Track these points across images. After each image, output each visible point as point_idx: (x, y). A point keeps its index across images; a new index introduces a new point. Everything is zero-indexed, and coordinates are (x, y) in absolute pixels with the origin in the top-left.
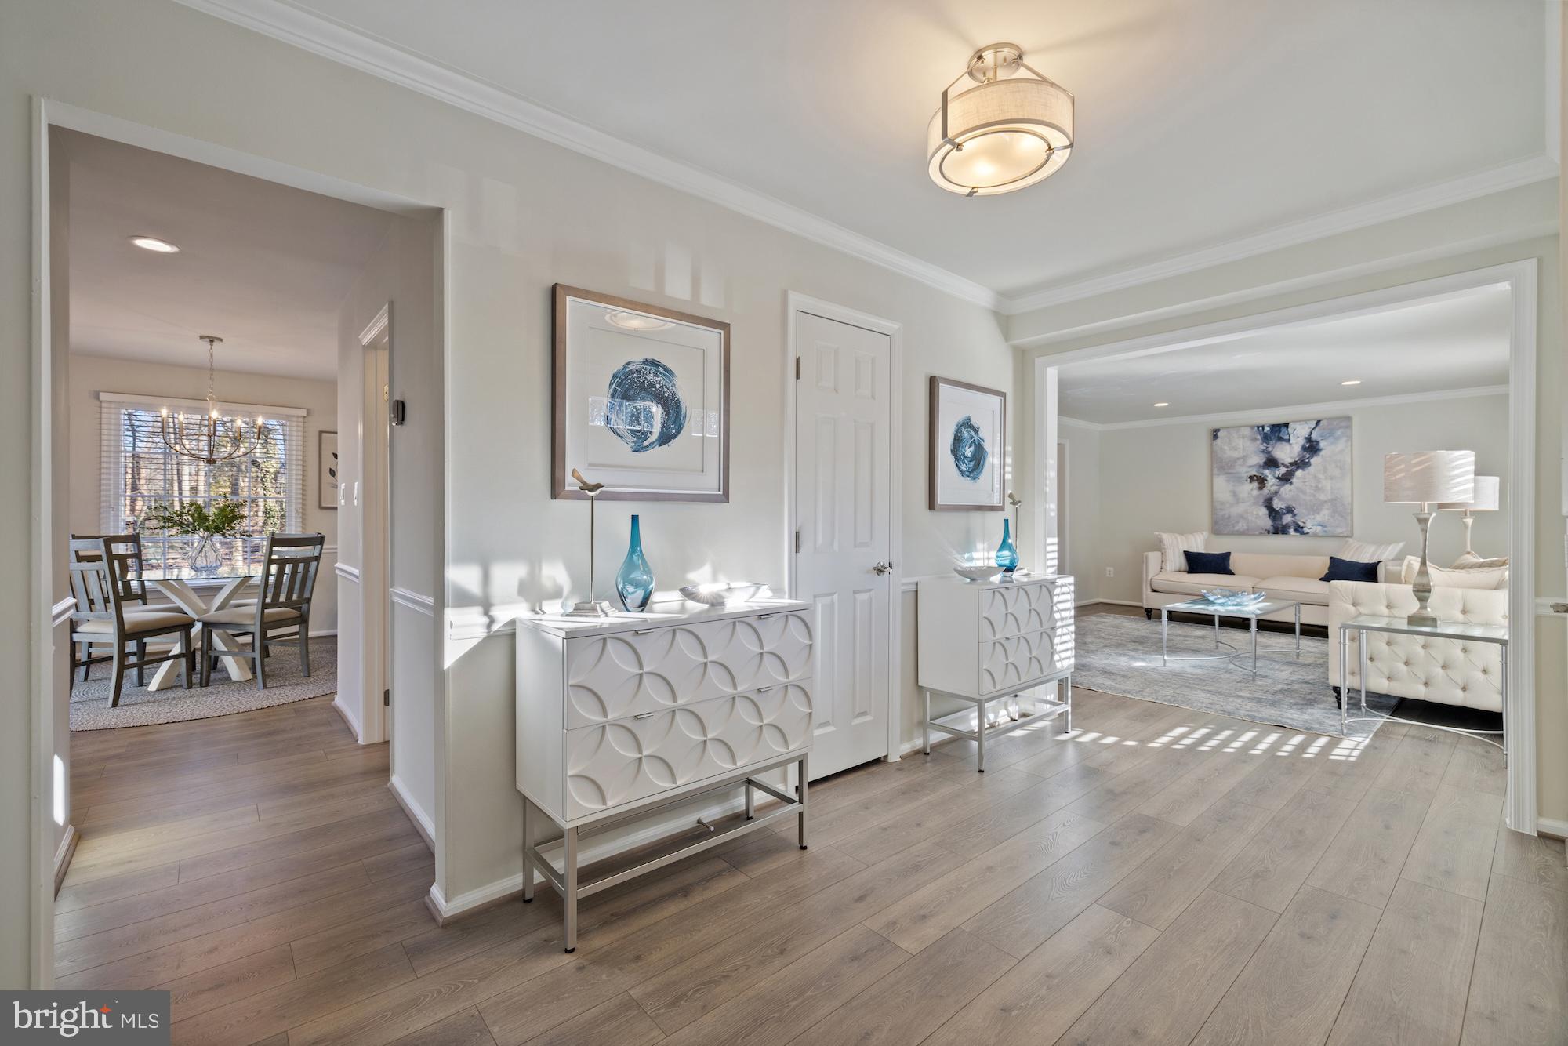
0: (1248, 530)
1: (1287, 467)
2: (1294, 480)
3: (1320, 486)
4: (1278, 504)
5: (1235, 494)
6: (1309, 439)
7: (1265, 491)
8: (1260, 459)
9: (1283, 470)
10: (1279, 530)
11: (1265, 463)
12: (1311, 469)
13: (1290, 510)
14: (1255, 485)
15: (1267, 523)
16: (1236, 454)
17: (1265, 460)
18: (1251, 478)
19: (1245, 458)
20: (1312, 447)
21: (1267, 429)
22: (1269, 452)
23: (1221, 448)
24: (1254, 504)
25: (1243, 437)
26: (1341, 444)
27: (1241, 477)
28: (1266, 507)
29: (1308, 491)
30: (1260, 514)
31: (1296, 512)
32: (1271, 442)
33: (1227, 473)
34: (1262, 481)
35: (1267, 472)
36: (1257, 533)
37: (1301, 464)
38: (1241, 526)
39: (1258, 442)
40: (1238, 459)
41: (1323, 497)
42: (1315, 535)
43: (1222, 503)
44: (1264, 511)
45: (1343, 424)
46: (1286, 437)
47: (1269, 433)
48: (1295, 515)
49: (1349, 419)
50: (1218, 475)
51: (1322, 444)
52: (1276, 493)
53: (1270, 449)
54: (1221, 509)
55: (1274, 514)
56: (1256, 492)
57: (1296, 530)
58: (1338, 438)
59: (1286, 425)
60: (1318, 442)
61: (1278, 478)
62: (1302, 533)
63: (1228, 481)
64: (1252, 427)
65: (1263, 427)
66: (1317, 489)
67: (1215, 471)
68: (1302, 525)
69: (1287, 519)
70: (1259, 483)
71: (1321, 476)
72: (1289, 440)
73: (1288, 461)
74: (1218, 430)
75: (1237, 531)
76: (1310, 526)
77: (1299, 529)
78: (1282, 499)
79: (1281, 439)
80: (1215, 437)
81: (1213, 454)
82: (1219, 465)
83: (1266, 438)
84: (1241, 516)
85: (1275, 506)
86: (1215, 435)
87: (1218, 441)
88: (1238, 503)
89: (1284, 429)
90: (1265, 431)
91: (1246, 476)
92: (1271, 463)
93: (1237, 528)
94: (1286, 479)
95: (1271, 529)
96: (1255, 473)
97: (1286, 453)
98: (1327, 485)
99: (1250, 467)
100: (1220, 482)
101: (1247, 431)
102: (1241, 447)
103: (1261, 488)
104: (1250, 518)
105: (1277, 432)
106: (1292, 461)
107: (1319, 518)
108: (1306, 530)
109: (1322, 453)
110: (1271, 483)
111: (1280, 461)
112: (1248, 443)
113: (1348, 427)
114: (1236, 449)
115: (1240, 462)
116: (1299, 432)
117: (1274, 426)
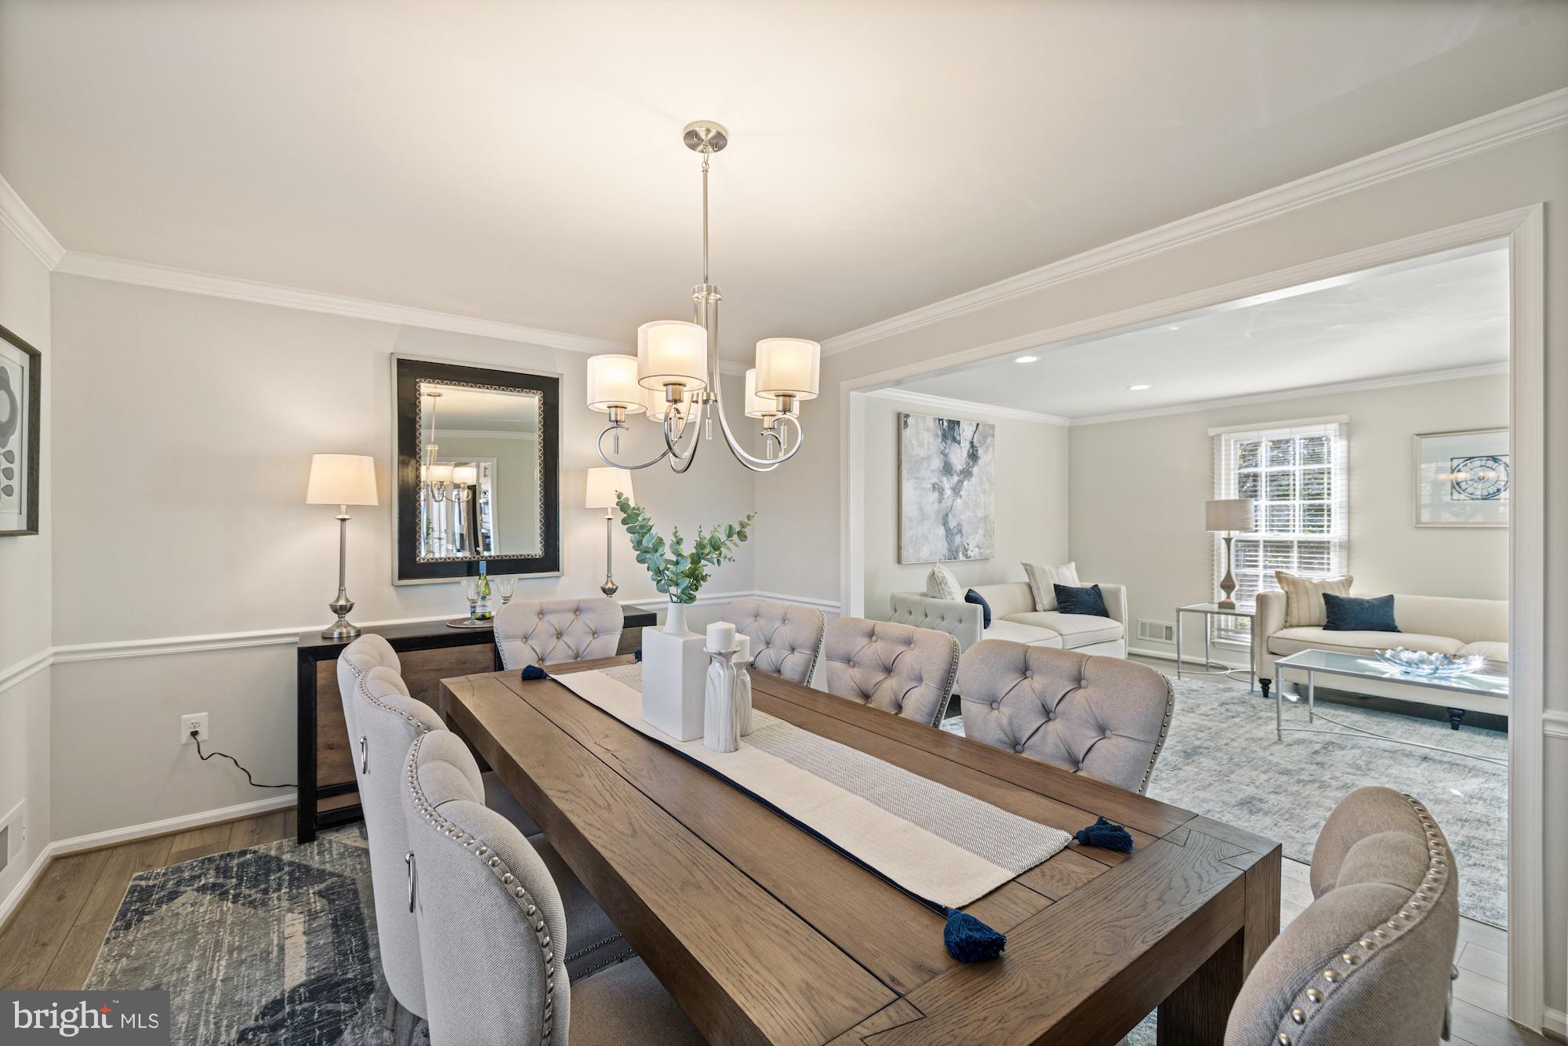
0: (931, 557)
1: (958, 475)
2: (961, 492)
3: (978, 500)
4: (952, 522)
5: (921, 508)
6: (971, 444)
7: (944, 504)
8: (938, 462)
9: (955, 479)
10: (951, 555)
11: (944, 468)
12: (972, 480)
13: (959, 529)
14: (936, 495)
15: (943, 546)
16: (924, 453)
17: (943, 464)
18: (933, 486)
19: (929, 458)
20: (973, 454)
21: (946, 424)
22: (945, 455)
23: (911, 442)
24: (936, 521)
25: (928, 431)
26: (989, 456)
27: (926, 485)
28: (943, 525)
29: (970, 505)
30: (940, 534)
31: (962, 531)
32: (949, 442)
33: (914, 478)
34: (941, 491)
35: (945, 480)
36: (936, 560)
37: (964, 473)
38: (926, 552)
39: (938, 440)
40: (924, 459)
41: (979, 513)
42: (973, 559)
43: (912, 521)
44: (942, 531)
45: (990, 432)
46: (958, 438)
47: (947, 429)
48: (961, 536)
49: (993, 426)
50: (908, 479)
51: (979, 452)
52: (951, 507)
53: (947, 450)
54: (912, 529)
55: (950, 534)
56: (937, 506)
57: (961, 554)
58: (987, 448)
59: (958, 423)
60: (976, 449)
61: (950, 489)
62: (965, 557)
63: (916, 489)
64: (935, 419)
65: (942, 420)
66: (976, 504)
67: (903, 474)
68: (967, 547)
69: (957, 540)
71: (977, 489)
72: (959, 443)
73: (959, 467)
74: (907, 416)
75: (923, 559)
76: (971, 548)
77: (963, 552)
78: (955, 516)
79: (954, 439)
80: (904, 424)
82: (908, 465)
83: (945, 436)
84: (925, 539)
85: (949, 525)
86: (902, 420)
87: (906, 431)
88: (923, 520)
89: (956, 428)
90: (944, 427)
91: (929, 483)
92: (948, 468)
93: (923, 556)
94: (956, 490)
95: (946, 554)
96: (936, 480)
97: (958, 458)
98: (981, 499)
99: (932, 471)
100: (911, 489)
101: (931, 423)
102: (926, 443)
103: (941, 501)
104: (932, 540)
105: (950, 430)
107: (975, 538)
108: (967, 553)
109: (978, 462)
110: (947, 495)
111: (954, 468)
112: (932, 440)
113: (993, 436)
114: (921, 445)
115: (925, 464)
116: (966, 432)
117: (950, 421)
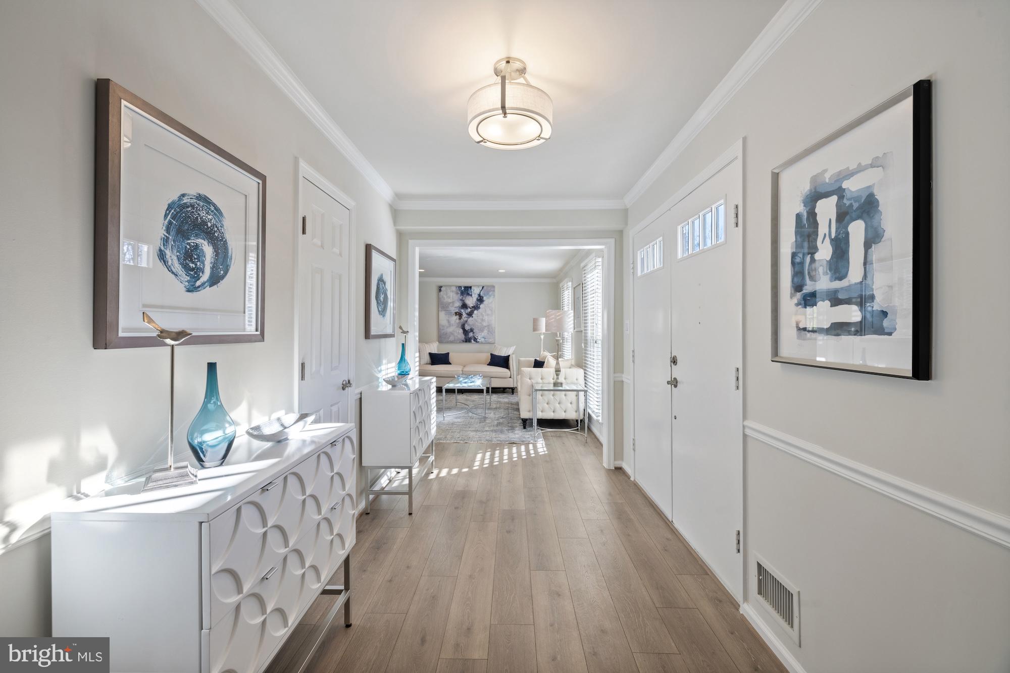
0: (454, 340)
1: (471, 309)
2: (473, 315)
3: (484, 319)
4: (467, 327)
5: (449, 321)
6: (479, 295)
7: (462, 320)
8: (458, 304)
9: (469, 310)
10: (467, 340)
11: (462, 306)
12: (480, 310)
13: (472, 330)
14: (458, 317)
15: (462, 337)
16: (450, 301)
17: (461, 304)
18: (456, 313)
19: (453, 302)
20: (480, 300)
21: (463, 288)
22: (463, 301)
23: (443, 297)
24: (457, 327)
25: (453, 292)
26: (491, 299)
27: (451, 313)
28: (462, 328)
29: (479, 321)
30: (460, 332)
31: (474, 331)
32: (465, 295)
33: (445, 310)
34: (460, 315)
35: (462, 311)
36: (458, 342)
37: (476, 307)
38: (451, 338)
39: (459, 295)
40: (450, 303)
41: (485, 324)
42: (482, 343)
43: (443, 326)
44: (461, 331)
45: (492, 289)
46: (471, 294)
47: (464, 291)
48: (474, 333)
49: (494, 287)
50: (442, 311)
51: (485, 298)
52: (466, 321)
53: (464, 299)
54: (443, 329)
55: (466, 332)
56: (458, 321)
57: (474, 340)
58: (490, 296)
59: (471, 287)
60: (483, 297)
61: (467, 314)
62: (477, 342)
63: (446, 314)
64: (456, 287)
65: (461, 287)
66: (483, 320)
67: (440, 309)
68: (476, 338)
69: (471, 335)
70: (459, 316)
71: (484, 314)
72: (471, 295)
73: (471, 305)
74: (441, 287)
75: (450, 341)
76: (480, 339)
77: (475, 340)
78: (469, 325)
79: (468, 294)
80: (440, 290)
81: (439, 299)
82: (442, 306)
83: (462, 293)
84: (452, 333)
85: (466, 328)
86: (440, 289)
87: (442, 292)
88: (450, 326)
89: (469, 289)
90: (462, 290)
91: (453, 312)
92: (464, 306)
93: (449, 340)
94: (470, 315)
95: (464, 340)
96: (457, 311)
97: (471, 301)
98: (486, 318)
99: (455, 307)
100: (442, 315)
101: (454, 289)
102: (452, 296)
103: (460, 319)
104: (455, 334)
105: (466, 291)
106: (473, 306)
107: (483, 334)
108: (478, 340)
109: (485, 303)
110: (464, 317)
111: (468, 305)
112: (455, 295)
113: (494, 291)
114: (449, 298)
115: (451, 304)
116: (476, 291)
117: (465, 287)
